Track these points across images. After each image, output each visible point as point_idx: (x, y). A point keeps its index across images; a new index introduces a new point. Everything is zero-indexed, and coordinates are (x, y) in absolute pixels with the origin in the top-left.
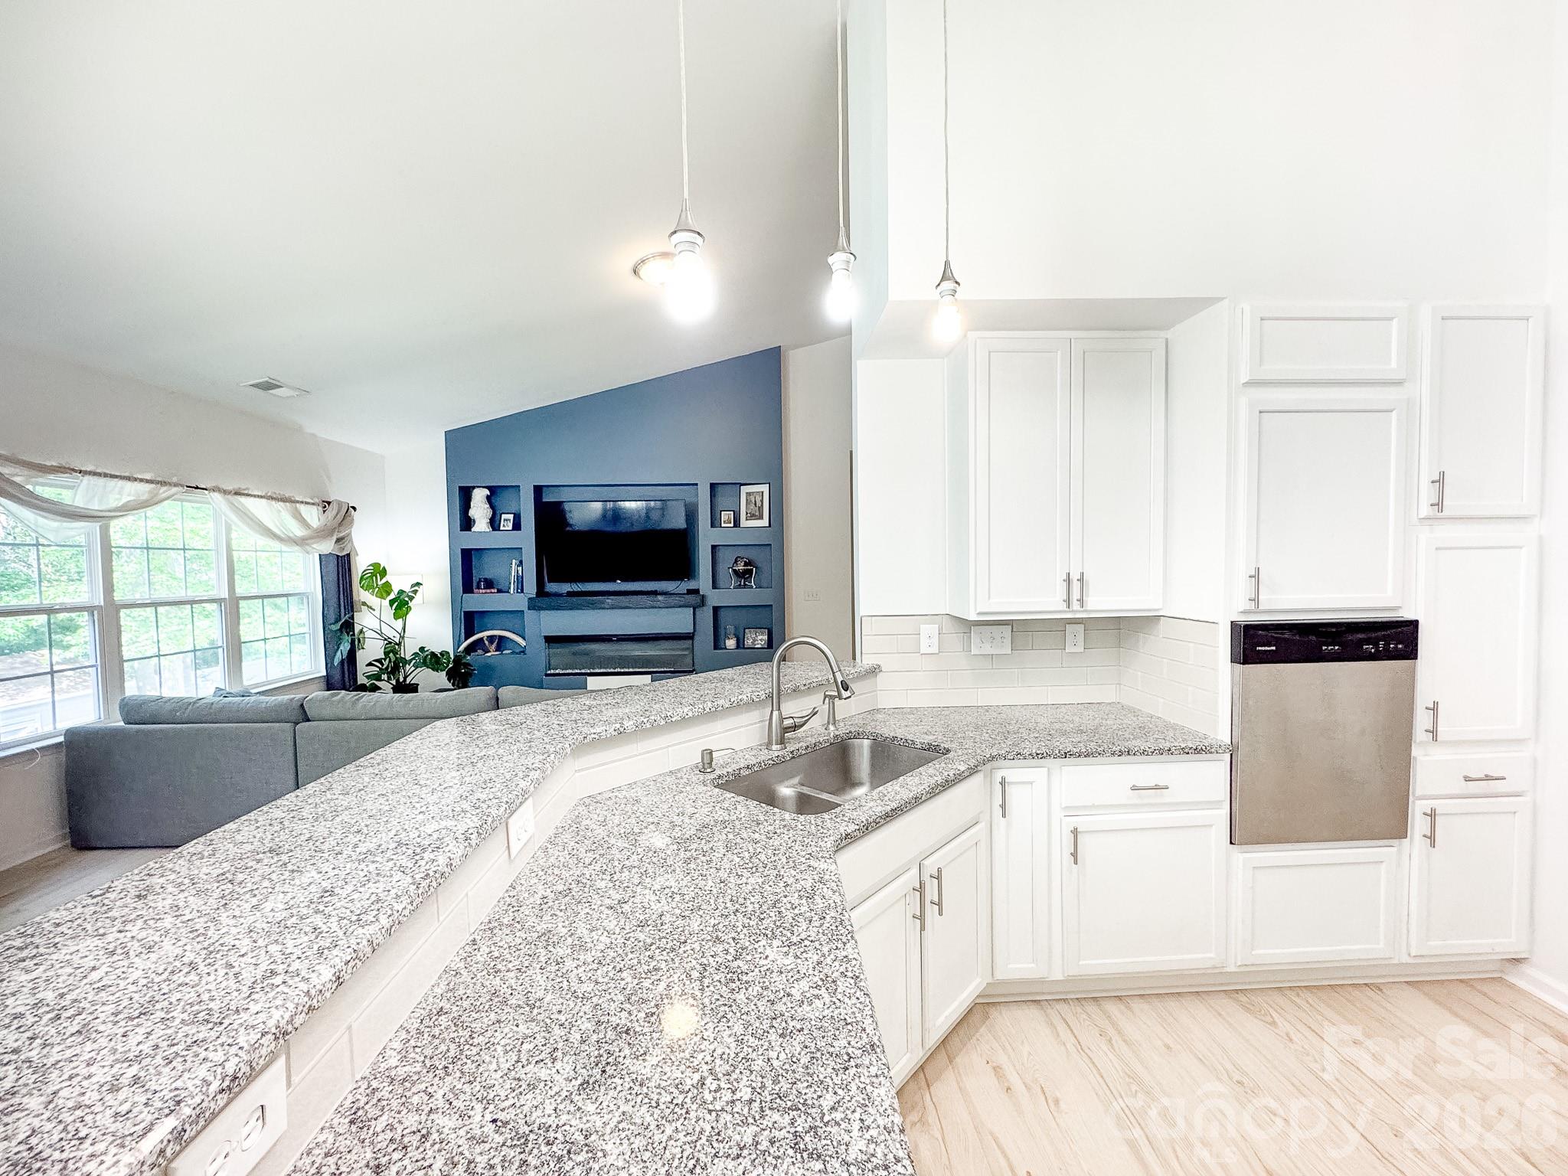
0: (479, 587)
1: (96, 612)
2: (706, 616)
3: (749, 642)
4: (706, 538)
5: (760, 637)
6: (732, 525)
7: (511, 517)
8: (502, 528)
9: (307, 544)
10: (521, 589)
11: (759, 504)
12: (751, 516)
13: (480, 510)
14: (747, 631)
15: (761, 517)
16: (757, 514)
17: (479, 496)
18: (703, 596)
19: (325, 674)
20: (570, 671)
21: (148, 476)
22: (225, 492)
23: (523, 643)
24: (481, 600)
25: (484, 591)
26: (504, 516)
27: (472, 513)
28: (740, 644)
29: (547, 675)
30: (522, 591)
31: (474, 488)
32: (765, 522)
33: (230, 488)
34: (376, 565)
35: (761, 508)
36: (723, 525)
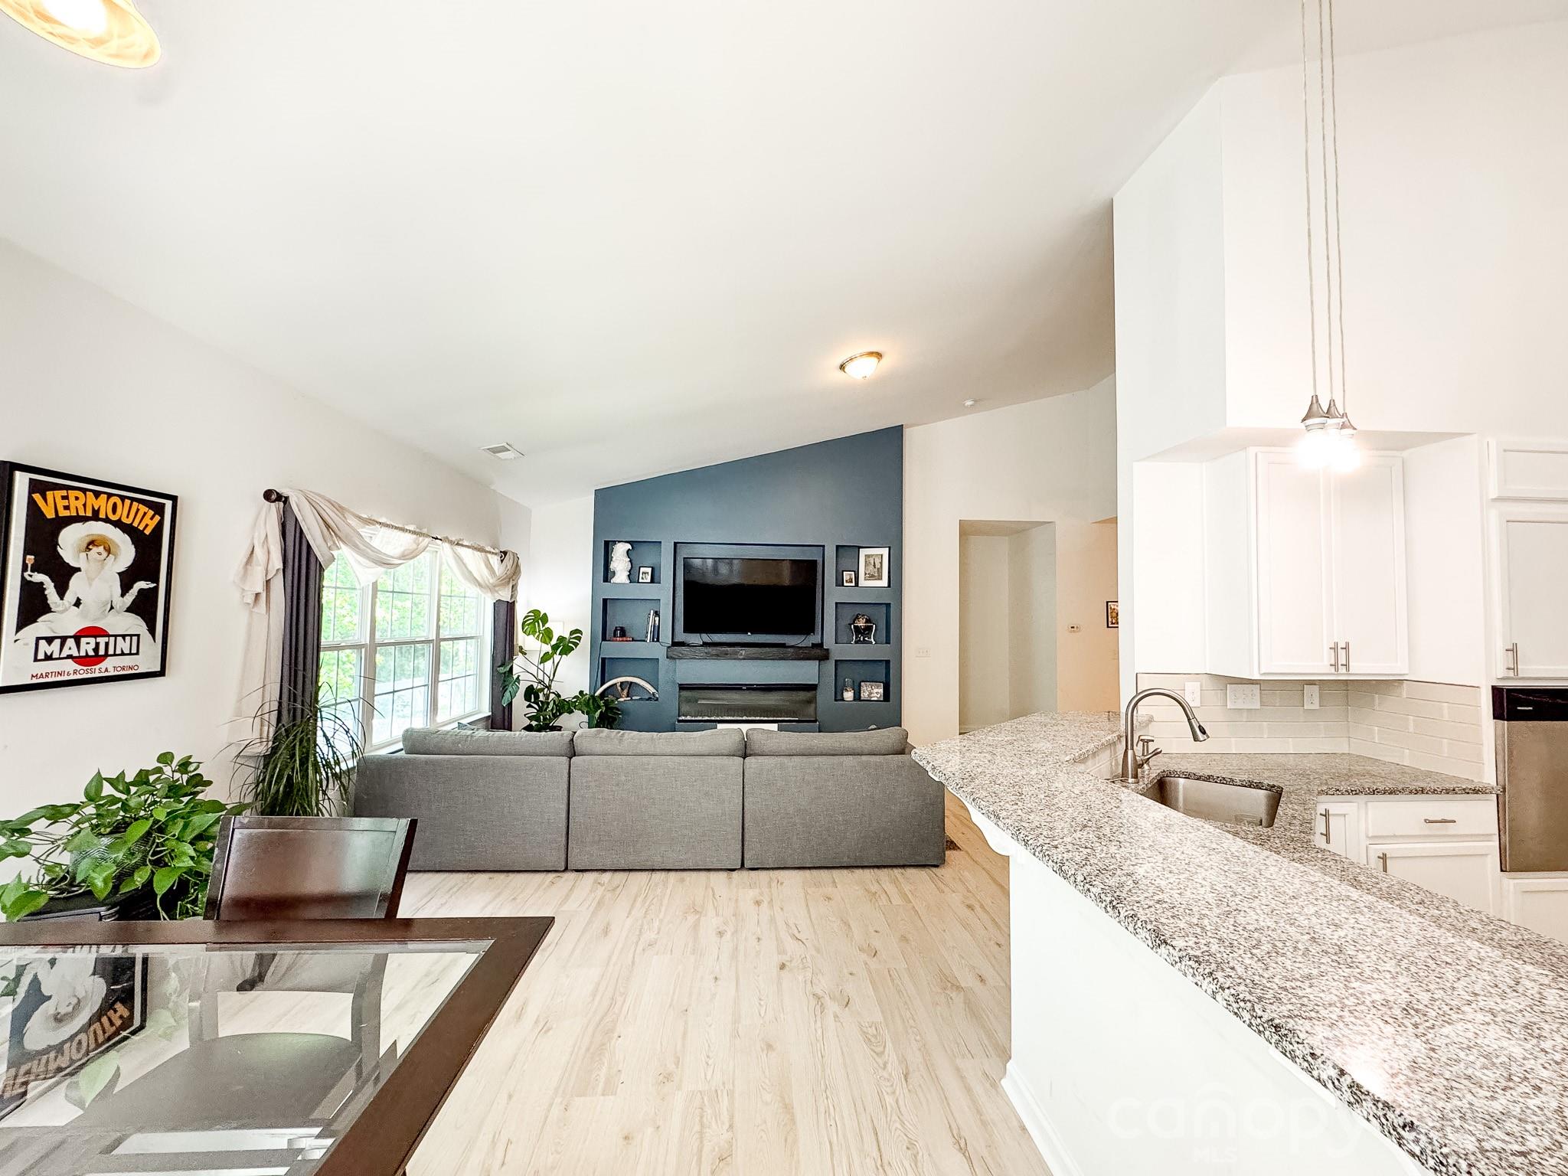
0: (615, 635)
1: (363, 650)
2: (830, 666)
3: (864, 695)
4: (832, 596)
5: (875, 690)
6: (853, 584)
7: (649, 570)
8: (640, 581)
9: (497, 592)
10: (656, 638)
11: (878, 565)
12: (871, 577)
13: (620, 563)
14: (862, 684)
15: (880, 578)
16: (876, 574)
17: (620, 550)
18: (828, 650)
19: (490, 714)
20: (700, 718)
21: (412, 528)
22: (451, 542)
23: (652, 690)
24: (615, 649)
25: (621, 639)
26: (642, 570)
27: (613, 566)
28: (857, 697)
29: (679, 721)
30: (658, 640)
31: (614, 542)
32: (884, 583)
33: (454, 539)
34: (536, 612)
35: (880, 570)
36: (845, 584)
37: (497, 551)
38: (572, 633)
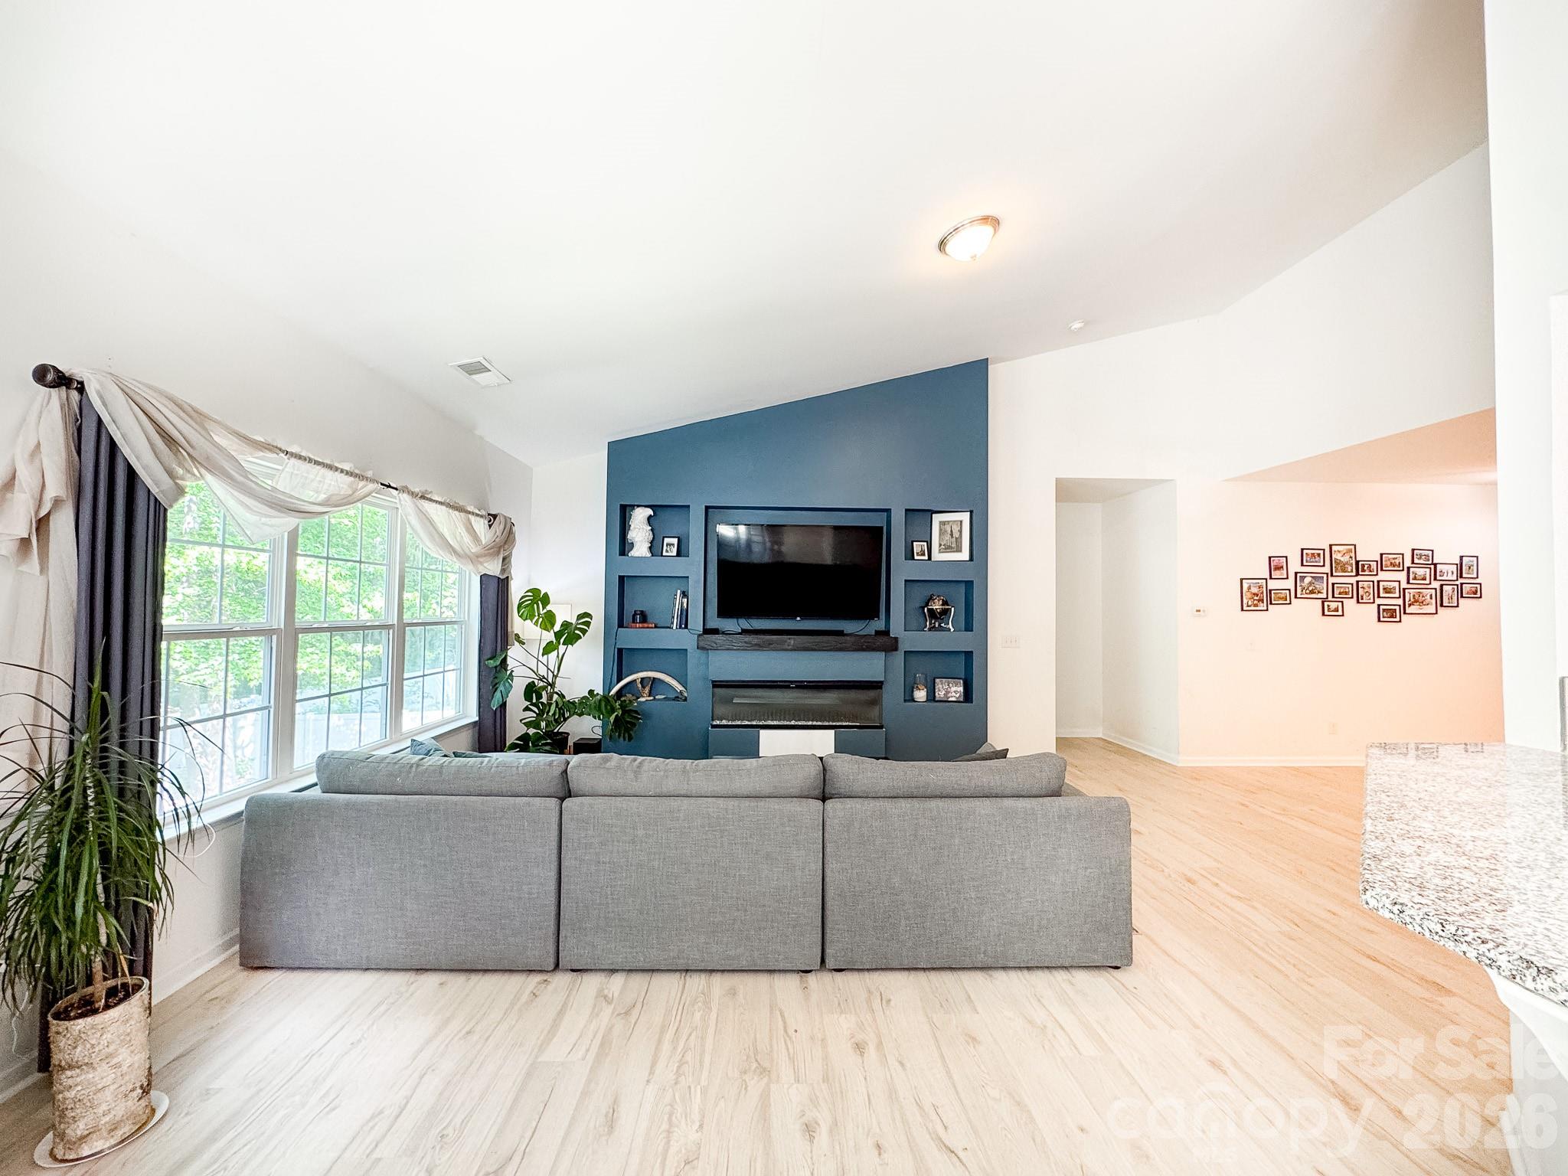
0: (634, 621)
1: (274, 637)
2: (899, 658)
3: (940, 694)
4: (901, 572)
5: (954, 689)
6: (926, 558)
7: (675, 541)
8: (664, 554)
9: (481, 563)
10: (684, 623)
11: (956, 534)
12: (948, 549)
13: (640, 532)
14: (937, 680)
15: (959, 550)
16: (954, 545)
17: (640, 516)
18: (896, 639)
19: (477, 719)
20: (739, 723)
21: (347, 467)
22: (413, 494)
23: (679, 688)
24: (635, 637)
25: (641, 625)
26: (667, 540)
27: (632, 535)
28: (931, 697)
29: (714, 726)
30: (686, 627)
31: (633, 507)
32: (965, 555)
33: (417, 490)
34: (535, 591)
35: (959, 540)
36: (916, 557)
37: (483, 513)
38: (580, 617)
